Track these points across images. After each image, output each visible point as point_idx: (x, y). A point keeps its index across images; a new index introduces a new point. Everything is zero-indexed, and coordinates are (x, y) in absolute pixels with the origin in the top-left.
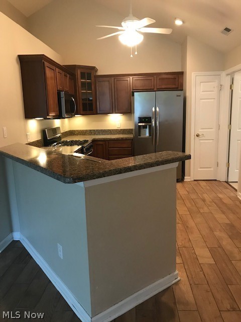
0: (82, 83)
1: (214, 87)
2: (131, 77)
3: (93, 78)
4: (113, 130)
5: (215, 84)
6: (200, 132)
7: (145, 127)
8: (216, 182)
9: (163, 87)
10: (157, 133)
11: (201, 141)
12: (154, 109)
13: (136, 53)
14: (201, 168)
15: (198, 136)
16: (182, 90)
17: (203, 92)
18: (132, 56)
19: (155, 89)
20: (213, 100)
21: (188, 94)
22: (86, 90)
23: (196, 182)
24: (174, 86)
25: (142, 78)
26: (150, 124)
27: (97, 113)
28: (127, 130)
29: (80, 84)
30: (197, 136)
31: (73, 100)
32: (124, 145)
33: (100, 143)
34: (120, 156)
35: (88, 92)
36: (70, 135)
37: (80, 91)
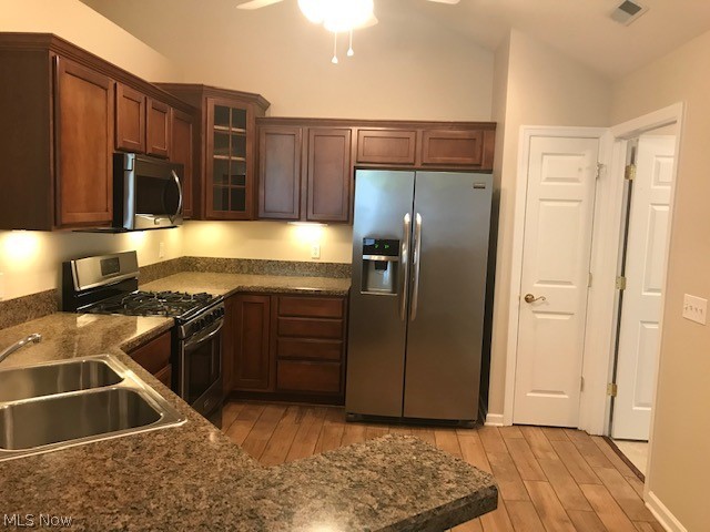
0: (217, 134)
1: (580, 170)
2: (355, 129)
3: (250, 125)
4: (300, 263)
5: (584, 161)
6: (536, 289)
7: (381, 266)
8: (577, 435)
9: (439, 159)
10: (414, 282)
11: (539, 316)
12: (407, 219)
13: (350, 53)
14: (533, 391)
15: (529, 299)
16: (490, 171)
17: (548, 179)
18: (335, 60)
19: (418, 165)
20: (575, 204)
21: (505, 184)
22: (228, 154)
23: (518, 433)
24: (469, 160)
25: (385, 134)
26: (395, 258)
27: (256, 217)
28: (337, 265)
29: (210, 137)
30: (527, 300)
31: (177, 179)
32: (323, 312)
33: (257, 299)
34: (309, 340)
35: (233, 158)
36: (182, 271)
37: (212, 155)
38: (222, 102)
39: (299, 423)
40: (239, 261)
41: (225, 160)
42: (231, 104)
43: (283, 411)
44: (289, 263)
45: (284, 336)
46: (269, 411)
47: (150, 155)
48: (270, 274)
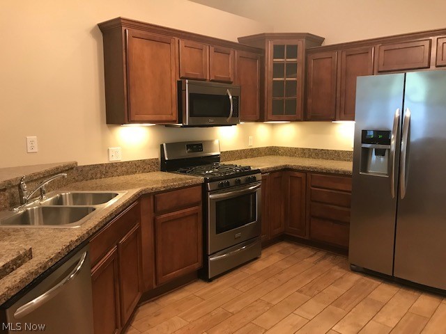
0: (275, 65)
3: (301, 55)
4: (343, 152)
12: (397, 114)
19: (433, 68)
22: (283, 77)
25: (401, 46)
26: (386, 146)
29: (271, 67)
31: (230, 97)
32: (341, 186)
33: (298, 174)
35: (287, 79)
36: (270, 155)
37: (270, 78)
38: (279, 42)
40: (303, 149)
41: (281, 81)
42: (286, 42)
43: (313, 253)
44: (335, 151)
45: (316, 201)
46: (303, 251)
48: (323, 158)
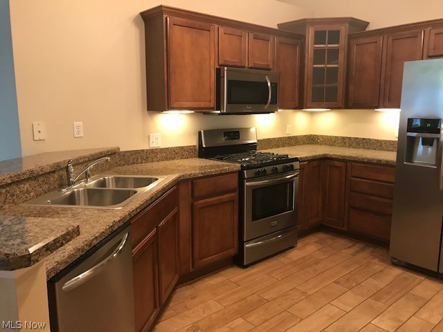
2: (427, 30)
3: (343, 40)
22: (323, 63)
29: (311, 53)
33: (337, 163)
34: (373, 198)
35: (328, 66)
36: (309, 144)
37: (310, 65)
38: (320, 28)
39: (354, 255)
41: (322, 68)
42: (328, 28)
43: (350, 245)
45: (355, 192)
46: (341, 242)
47: (251, 68)
48: (364, 148)
